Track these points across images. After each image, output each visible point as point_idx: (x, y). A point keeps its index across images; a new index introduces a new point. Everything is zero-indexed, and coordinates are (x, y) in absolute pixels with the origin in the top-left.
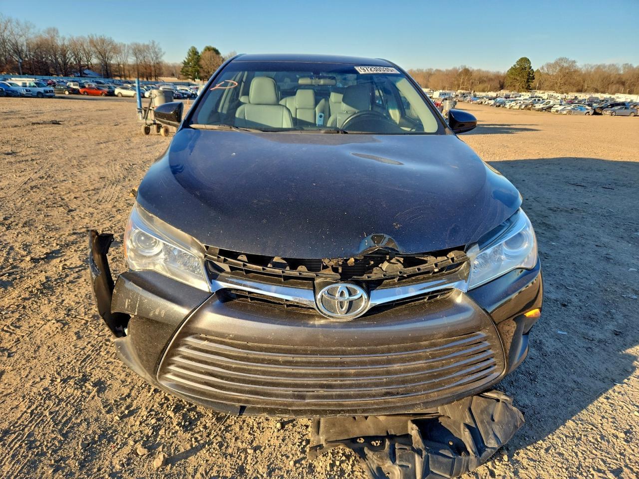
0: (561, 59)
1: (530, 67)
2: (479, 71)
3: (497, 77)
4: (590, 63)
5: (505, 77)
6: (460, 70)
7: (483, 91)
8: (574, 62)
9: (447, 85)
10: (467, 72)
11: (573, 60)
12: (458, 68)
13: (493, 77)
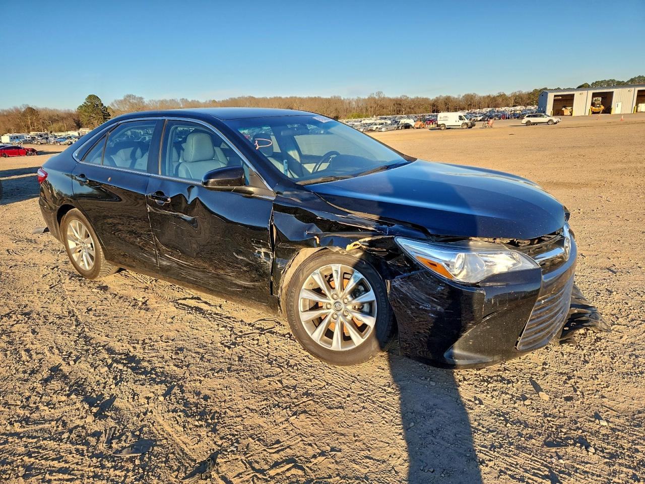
0: (129, 96)
1: (102, 105)
2: (45, 110)
3: (69, 115)
4: (153, 99)
5: (78, 115)
6: (23, 110)
7: (61, 131)
8: (141, 98)
9: (12, 128)
10: (31, 111)
11: (140, 96)
12: (19, 107)
13: (65, 116)
